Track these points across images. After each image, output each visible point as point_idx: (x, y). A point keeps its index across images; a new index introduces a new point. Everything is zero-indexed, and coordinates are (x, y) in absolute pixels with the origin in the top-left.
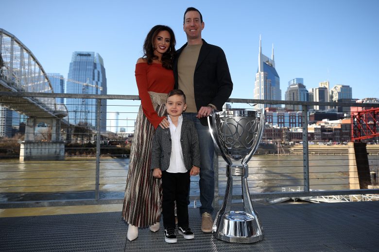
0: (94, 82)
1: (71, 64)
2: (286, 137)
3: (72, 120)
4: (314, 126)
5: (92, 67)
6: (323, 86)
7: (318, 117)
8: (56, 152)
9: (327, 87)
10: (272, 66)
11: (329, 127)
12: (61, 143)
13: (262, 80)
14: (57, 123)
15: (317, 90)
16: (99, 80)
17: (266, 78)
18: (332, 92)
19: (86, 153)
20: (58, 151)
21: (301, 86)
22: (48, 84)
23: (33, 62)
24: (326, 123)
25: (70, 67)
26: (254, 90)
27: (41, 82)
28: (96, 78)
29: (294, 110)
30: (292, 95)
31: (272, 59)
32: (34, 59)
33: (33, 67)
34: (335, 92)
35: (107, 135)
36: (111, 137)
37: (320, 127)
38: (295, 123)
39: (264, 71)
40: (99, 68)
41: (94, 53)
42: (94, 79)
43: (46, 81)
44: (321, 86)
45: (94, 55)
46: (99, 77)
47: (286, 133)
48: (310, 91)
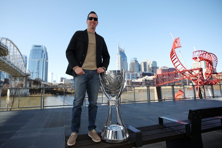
0: (42, 59)
1: (31, 50)
2: (131, 84)
3: (34, 77)
4: (142, 79)
5: (41, 52)
6: (145, 61)
7: (144, 75)
8: (25, 93)
9: (147, 61)
10: (123, 52)
11: (148, 79)
12: (27, 89)
13: (120, 58)
14: (26, 79)
15: (143, 63)
16: (44, 58)
17: (121, 58)
18: (149, 64)
19: (39, 93)
20: (26, 92)
21: (136, 61)
22: (23, 61)
23: (18, 51)
24: (147, 77)
25: (31, 52)
26: (116, 63)
27: (20, 60)
28: (43, 57)
29: (133, 72)
30: (132, 65)
31: (123, 49)
32: (18, 50)
33: (17, 54)
34: (150, 64)
35: (48, 84)
36: (50, 85)
37: (144, 79)
38: (134, 78)
39: (120, 55)
40: (44, 53)
41: (42, 45)
42: (42, 57)
43: (22, 59)
44: (144, 61)
45: (42, 46)
46: (44, 57)
47: (131, 82)
48: (140, 63)
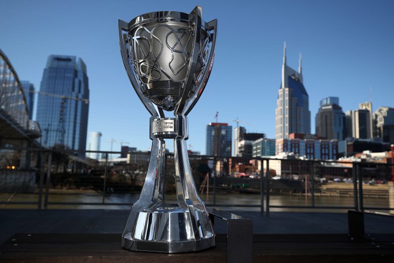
0: (74, 94)
1: (45, 70)
2: (317, 173)
3: (50, 141)
4: (352, 159)
5: (72, 75)
6: (364, 108)
7: (357, 147)
8: (24, 182)
9: (369, 109)
10: (299, 81)
11: (371, 161)
12: (31, 170)
13: (287, 98)
14: (29, 146)
15: (357, 114)
16: (79, 92)
17: (291, 96)
18: (376, 116)
19: (61, 185)
20: (27, 180)
21: (336, 107)
22: (22, 97)
23: (8, 71)
24: (368, 156)
25: (44, 74)
26: (276, 110)
27: (15, 94)
28: (76, 89)
29: (326, 138)
30: (324, 118)
31: (299, 72)
32: (10, 67)
33: (8, 76)
34: (380, 117)
35: (88, 163)
36: (93, 165)
37: (359, 160)
38: (328, 154)
39: (289, 87)
40: (80, 76)
41: (75, 57)
42: (73, 90)
43: (20, 93)
44: (361, 108)
45: (75, 60)
46: (80, 88)
47: (317, 167)
48: (347, 113)
